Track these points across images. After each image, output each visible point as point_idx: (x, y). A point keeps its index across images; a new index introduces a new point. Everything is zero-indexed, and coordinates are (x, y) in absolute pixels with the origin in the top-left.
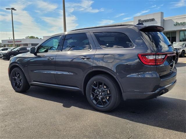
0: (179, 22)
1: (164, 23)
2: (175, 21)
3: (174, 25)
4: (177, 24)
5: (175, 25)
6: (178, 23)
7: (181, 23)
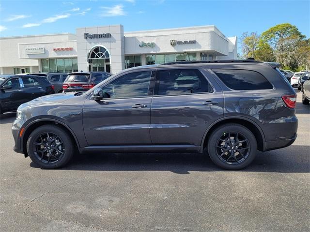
0: (147, 42)
1: (124, 41)
2: (141, 40)
3: (140, 45)
4: (143, 45)
5: (142, 46)
6: (145, 44)
7: (149, 44)
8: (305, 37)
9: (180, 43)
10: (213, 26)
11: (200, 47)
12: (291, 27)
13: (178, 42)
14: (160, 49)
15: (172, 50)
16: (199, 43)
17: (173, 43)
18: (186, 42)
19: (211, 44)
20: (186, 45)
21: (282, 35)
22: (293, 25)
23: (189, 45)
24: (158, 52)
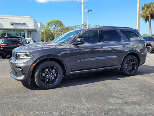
8: (65, 26)
9: (16, 24)
10: (30, 16)
11: (28, 27)
12: (59, 22)
13: (15, 23)
14: (3, 26)
15: (12, 27)
16: (28, 25)
17: (12, 23)
18: (20, 24)
19: (34, 26)
20: (20, 25)
21: (56, 25)
22: (60, 21)
23: (22, 25)
24: (2, 28)
